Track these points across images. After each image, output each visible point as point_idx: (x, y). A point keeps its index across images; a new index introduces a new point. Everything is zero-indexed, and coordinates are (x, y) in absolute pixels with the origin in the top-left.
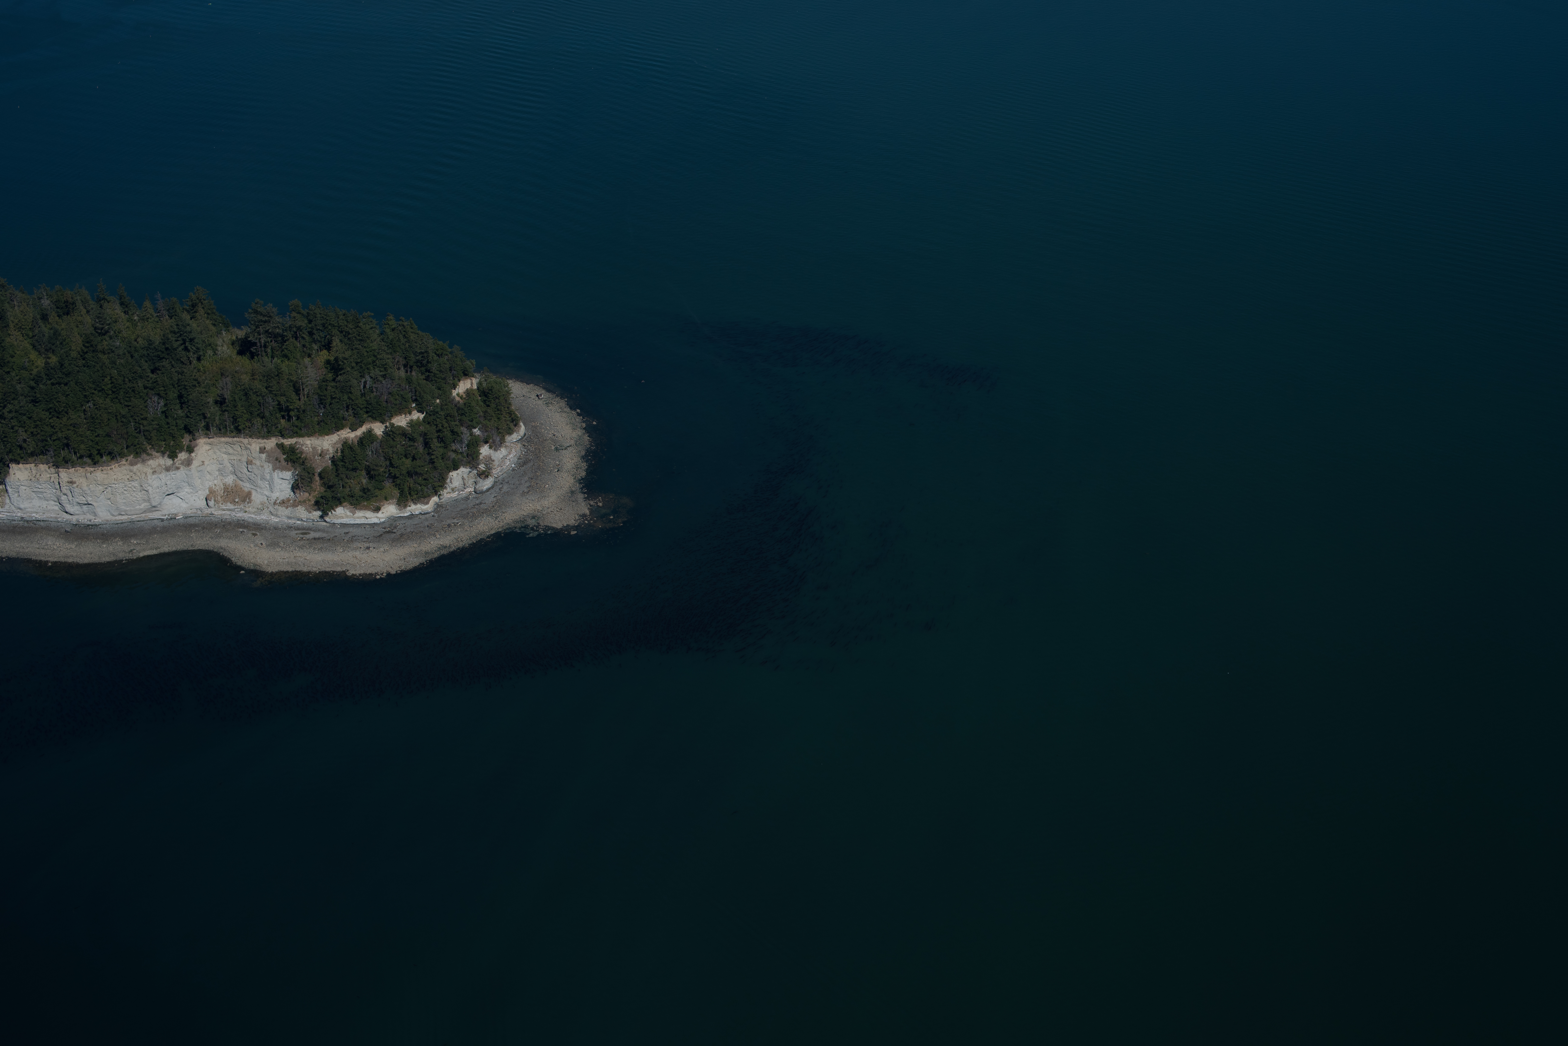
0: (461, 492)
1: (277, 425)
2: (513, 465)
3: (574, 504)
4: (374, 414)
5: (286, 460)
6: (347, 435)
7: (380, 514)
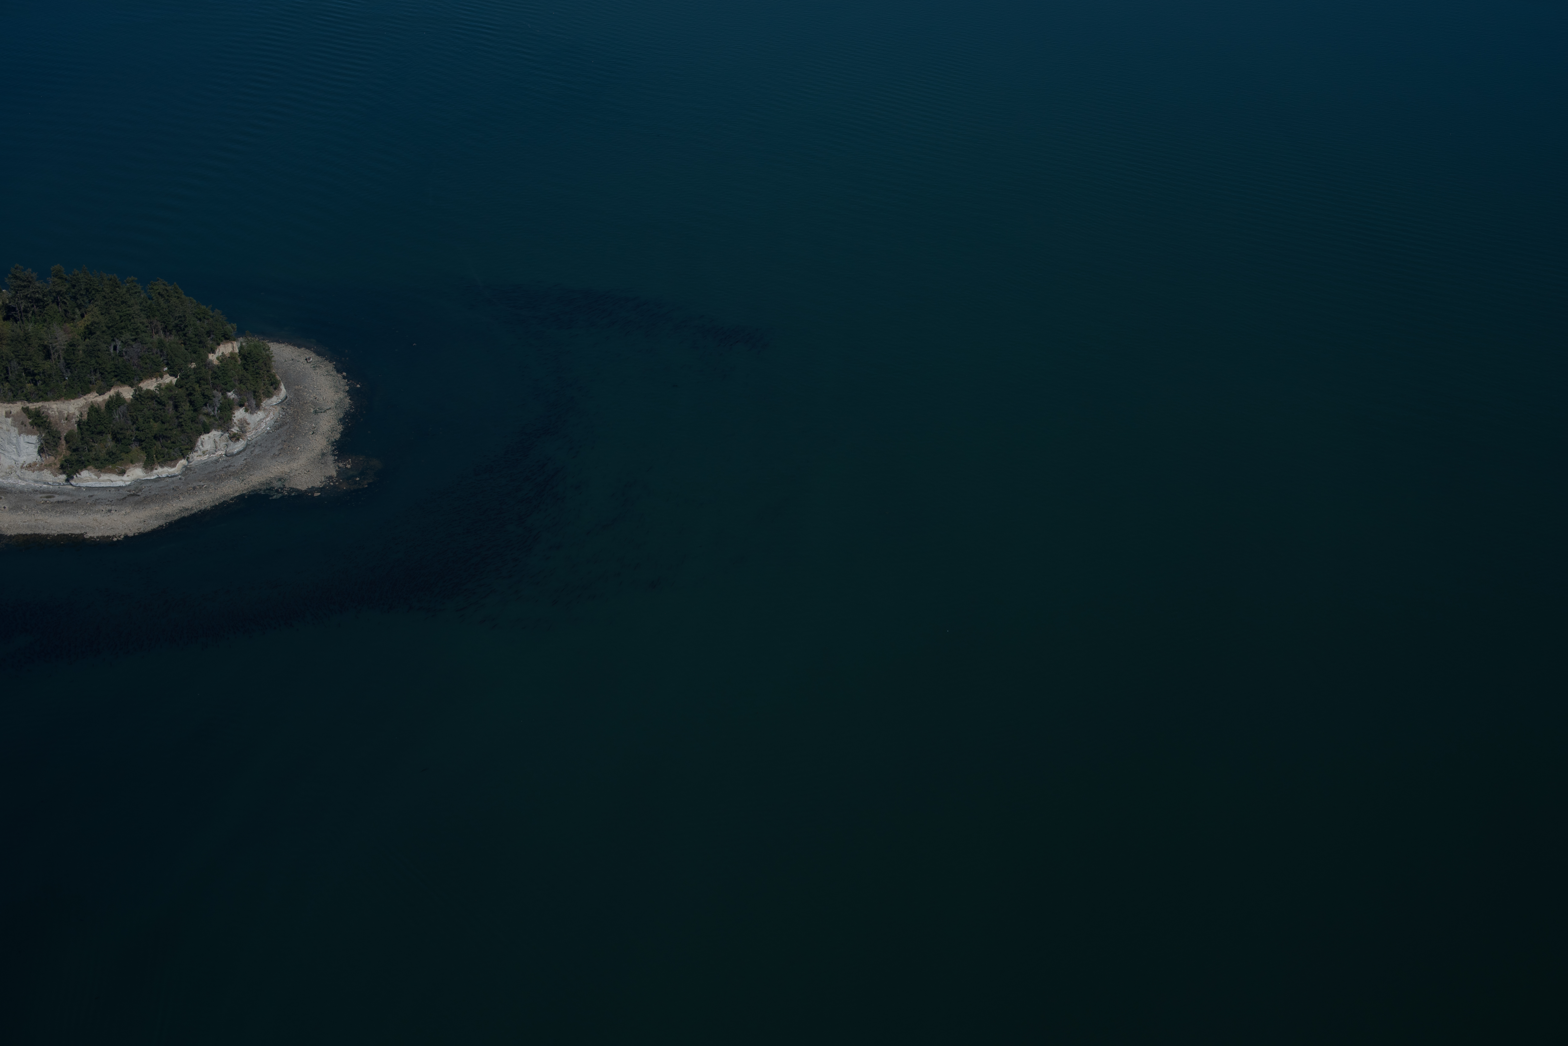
0: (212, 455)
1: (22, 390)
2: (268, 428)
3: (323, 466)
4: (122, 377)
5: (31, 424)
6: (95, 399)
7: (125, 478)
